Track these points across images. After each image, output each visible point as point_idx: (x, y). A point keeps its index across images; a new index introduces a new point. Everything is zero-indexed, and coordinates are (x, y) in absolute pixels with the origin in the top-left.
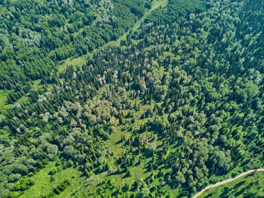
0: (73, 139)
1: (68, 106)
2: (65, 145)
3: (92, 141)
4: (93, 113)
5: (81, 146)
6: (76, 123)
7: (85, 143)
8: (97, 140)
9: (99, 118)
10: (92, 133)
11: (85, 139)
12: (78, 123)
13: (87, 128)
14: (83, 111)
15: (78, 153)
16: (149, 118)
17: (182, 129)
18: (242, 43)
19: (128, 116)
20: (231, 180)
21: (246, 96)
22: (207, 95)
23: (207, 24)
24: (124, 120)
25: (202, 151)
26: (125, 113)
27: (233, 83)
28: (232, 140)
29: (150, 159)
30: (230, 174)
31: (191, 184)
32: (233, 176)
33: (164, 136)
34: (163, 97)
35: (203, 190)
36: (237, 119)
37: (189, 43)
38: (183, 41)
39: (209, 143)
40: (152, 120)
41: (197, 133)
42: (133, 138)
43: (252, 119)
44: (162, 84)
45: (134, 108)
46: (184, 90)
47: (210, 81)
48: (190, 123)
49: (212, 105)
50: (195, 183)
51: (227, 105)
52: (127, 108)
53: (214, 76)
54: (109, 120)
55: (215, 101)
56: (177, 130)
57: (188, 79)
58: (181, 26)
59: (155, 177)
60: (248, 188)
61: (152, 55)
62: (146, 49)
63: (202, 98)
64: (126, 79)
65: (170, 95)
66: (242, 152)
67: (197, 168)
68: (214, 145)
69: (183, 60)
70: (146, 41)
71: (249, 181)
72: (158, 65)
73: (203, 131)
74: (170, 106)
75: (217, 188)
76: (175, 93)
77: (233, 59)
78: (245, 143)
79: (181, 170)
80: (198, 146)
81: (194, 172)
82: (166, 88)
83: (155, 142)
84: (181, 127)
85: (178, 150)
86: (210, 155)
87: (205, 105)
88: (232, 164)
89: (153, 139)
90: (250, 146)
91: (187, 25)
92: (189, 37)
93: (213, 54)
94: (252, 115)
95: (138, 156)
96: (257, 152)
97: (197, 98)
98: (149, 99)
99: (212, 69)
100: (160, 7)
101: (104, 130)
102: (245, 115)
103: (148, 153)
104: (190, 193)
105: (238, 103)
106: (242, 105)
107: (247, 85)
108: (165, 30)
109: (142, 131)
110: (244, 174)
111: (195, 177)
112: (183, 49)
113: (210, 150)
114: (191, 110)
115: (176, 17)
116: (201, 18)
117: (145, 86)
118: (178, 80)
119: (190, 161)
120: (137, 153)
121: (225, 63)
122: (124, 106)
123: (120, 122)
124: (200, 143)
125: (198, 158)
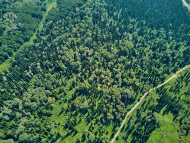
0: (24, 127)
1: (9, 105)
2: (19, 135)
3: (40, 122)
4: (32, 101)
5: (32, 130)
6: (21, 114)
7: (35, 126)
8: (44, 119)
9: (39, 103)
10: (37, 116)
11: (33, 123)
12: (23, 113)
13: (32, 114)
14: (23, 103)
15: (32, 136)
16: (76, 87)
17: (99, 85)
18: (114, 19)
19: (60, 92)
20: (138, 103)
21: (128, 50)
22: (106, 58)
23: (89, 12)
24: (58, 96)
25: (116, 94)
26: (57, 90)
27: (117, 45)
28: (130, 79)
29: (87, 114)
30: (136, 100)
31: (118, 118)
32: (139, 100)
33: (90, 95)
34: (80, 69)
35: (126, 118)
36: (128, 66)
37: (82, 28)
38: (78, 28)
39: (118, 87)
40: (78, 88)
41: (109, 84)
42: (70, 106)
43: (136, 63)
44: (76, 61)
45: (63, 84)
46: (91, 59)
47: (105, 48)
48: (103, 79)
49: (111, 63)
50: (119, 115)
51: (120, 59)
52: (57, 87)
53: (106, 44)
54: (47, 101)
55: (112, 59)
56: (97, 87)
57: (90, 52)
58: (72, 17)
59: (94, 124)
60: (148, 104)
61: (61, 43)
62: (54, 40)
63: (104, 61)
64: (48, 66)
65: (84, 66)
66: (138, 84)
67: (117, 106)
68: (121, 87)
69: (83, 40)
70: (52, 34)
71: (147, 99)
72: (67, 49)
73: (112, 81)
74: (86, 73)
75: (133, 112)
76: (87, 64)
77: (112, 30)
78: (137, 78)
79: (109, 112)
80: (113, 91)
81: (117, 109)
82: (79, 62)
83: (86, 101)
84: (98, 84)
85: (102, 100)
86: (122, 94)
87: (107, 65)
88: (135, 94)
89: (84, 100)
90: (140, 79)
91: (76, 16)
92: (81, 24)
93: (99, 31)
94: (135, 60)
95: (78, 117)
96: (145, 81)
97: (101, 62)
98: (71, 74)
99: (103, 40)
100: (53, 8)
101: (46, 110)
102: (131, 62)
103: (84, 111)
104: (119, 123)
105: (125, 56)
106: (127, 56)
107: (126, 43)
108: (63, 23)
109: (74, 98)
110: (144, 97)
111: (118, 112)
112: (80, 33)
113: (120, 91)
114: (100, 71)
115: (67, 13)
116: (84, 9)
117: (64, 66)
118: (85, 54)
119: (112, 103)
120: (76, 114)
121: (109, 34)
122: (55, 86)
123: (56, 99)
124: (114, 89)
125: (116, 99)
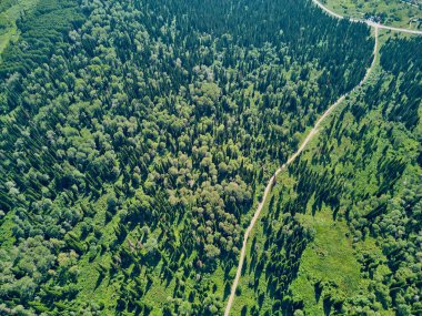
4: (19, 276)
8: (61, 309)
9: (37, 275)
10: (41, 307)
13: (27, 307)
16: (120, 212)
17: (172, 192)
18: (164, 41)
19: (85, 234)
20: (261, 206)
21: (211, 103)
22: (170, 129)
23: (104, 37)
24: (82, 245)
25: (213, 200)
26: (76, 232)
27: (187, 96)
28: (232, 161)
29: (161, 262)
30: (256, 199)
31: (228, 248)
32: (260, 199)
33: (156, 219)
34: (117, 169)
35: (244, 243)
36: (221, 135)
37: (97, 75)
38: (88, 77)
39: (212, 184)
40: (124, 211)
41: (192, 183)
42: (117, 257)
43: (234, 125)
44: (102, 153)
45: (86, 214)
46: (138, 141)
47: (161, 109)
48: (176, 177)
49: (184, 137)
50: (230, 242)
51: (200, 125)
52: (74, 224)
53: (162, 101)
54: (57, 263)
55: (183, 130)
56: (167, 198)
57: (132, 124)
58: (66, 56)
59: (183, 280)
60: (280, 200)
61: (54, 121)
62: (36, 118)
63: (168, 137)
64: (37, 182)
65: (124, 161)
66: (250, 167)
67: (221, 224)
68: (219, 183)
69: (107, 102)
70: (26, 105)
71: (276, 192)
72: (74, 130)
73: (197, 175)
74: (135, 174)
75: (255, 227)
76: (130, 153)
77: (168, 66)
78: (245, 155)
79: (207, 242)
80: (204, 197)
81: (221, 230)
82: (111, 154)
83: (151, 236)
84: (169, 191)
85: (186, 221)
86: (223, 197)
87: (177, 143)
88: (250, 188)
89: (146, 234)
90: (252, 154)
91: (75, 52)
92: (92, 66)
93: (140, 74)
94: (231, 120)
95: (142, 275)
96: (262, 156)
97: (162, 140)
98: (99, 187)
99: (153, 93)
100: (11, 43)
101: (61, 285)
102: (225, 124)
103: (152, 258)
104: (234, 258)
105: (209, 115)
106: (214, 115)
107: (204, 88)
108: (47, 74)
109: (121, 237)
110: (267, 189)
111: (226, 236)
112: (96, 87)
113: (219, 191)
114: (165, 160)
115: (51, 47)
116: (89, 32)
117: (77, 172)
118: (120, 132)
119: (209, 222)
120: (137, 271)
121: (162, 76)
122: (68, 224)
123: (80, 252)
124: (205, 192)
125: (214, 211)
